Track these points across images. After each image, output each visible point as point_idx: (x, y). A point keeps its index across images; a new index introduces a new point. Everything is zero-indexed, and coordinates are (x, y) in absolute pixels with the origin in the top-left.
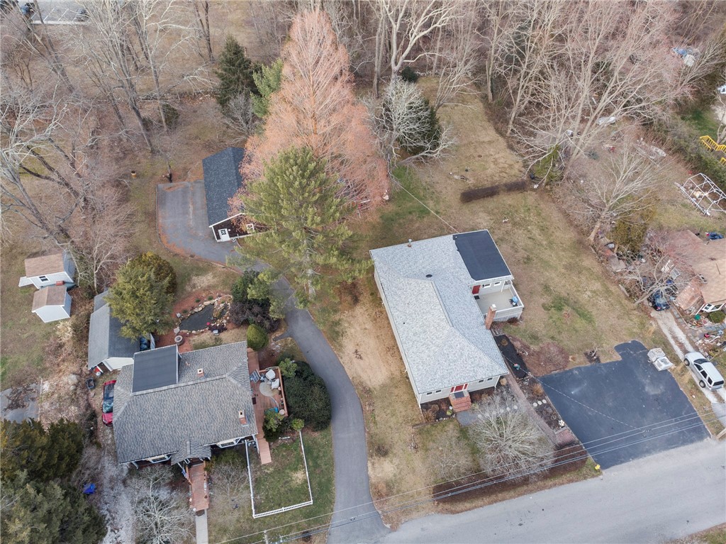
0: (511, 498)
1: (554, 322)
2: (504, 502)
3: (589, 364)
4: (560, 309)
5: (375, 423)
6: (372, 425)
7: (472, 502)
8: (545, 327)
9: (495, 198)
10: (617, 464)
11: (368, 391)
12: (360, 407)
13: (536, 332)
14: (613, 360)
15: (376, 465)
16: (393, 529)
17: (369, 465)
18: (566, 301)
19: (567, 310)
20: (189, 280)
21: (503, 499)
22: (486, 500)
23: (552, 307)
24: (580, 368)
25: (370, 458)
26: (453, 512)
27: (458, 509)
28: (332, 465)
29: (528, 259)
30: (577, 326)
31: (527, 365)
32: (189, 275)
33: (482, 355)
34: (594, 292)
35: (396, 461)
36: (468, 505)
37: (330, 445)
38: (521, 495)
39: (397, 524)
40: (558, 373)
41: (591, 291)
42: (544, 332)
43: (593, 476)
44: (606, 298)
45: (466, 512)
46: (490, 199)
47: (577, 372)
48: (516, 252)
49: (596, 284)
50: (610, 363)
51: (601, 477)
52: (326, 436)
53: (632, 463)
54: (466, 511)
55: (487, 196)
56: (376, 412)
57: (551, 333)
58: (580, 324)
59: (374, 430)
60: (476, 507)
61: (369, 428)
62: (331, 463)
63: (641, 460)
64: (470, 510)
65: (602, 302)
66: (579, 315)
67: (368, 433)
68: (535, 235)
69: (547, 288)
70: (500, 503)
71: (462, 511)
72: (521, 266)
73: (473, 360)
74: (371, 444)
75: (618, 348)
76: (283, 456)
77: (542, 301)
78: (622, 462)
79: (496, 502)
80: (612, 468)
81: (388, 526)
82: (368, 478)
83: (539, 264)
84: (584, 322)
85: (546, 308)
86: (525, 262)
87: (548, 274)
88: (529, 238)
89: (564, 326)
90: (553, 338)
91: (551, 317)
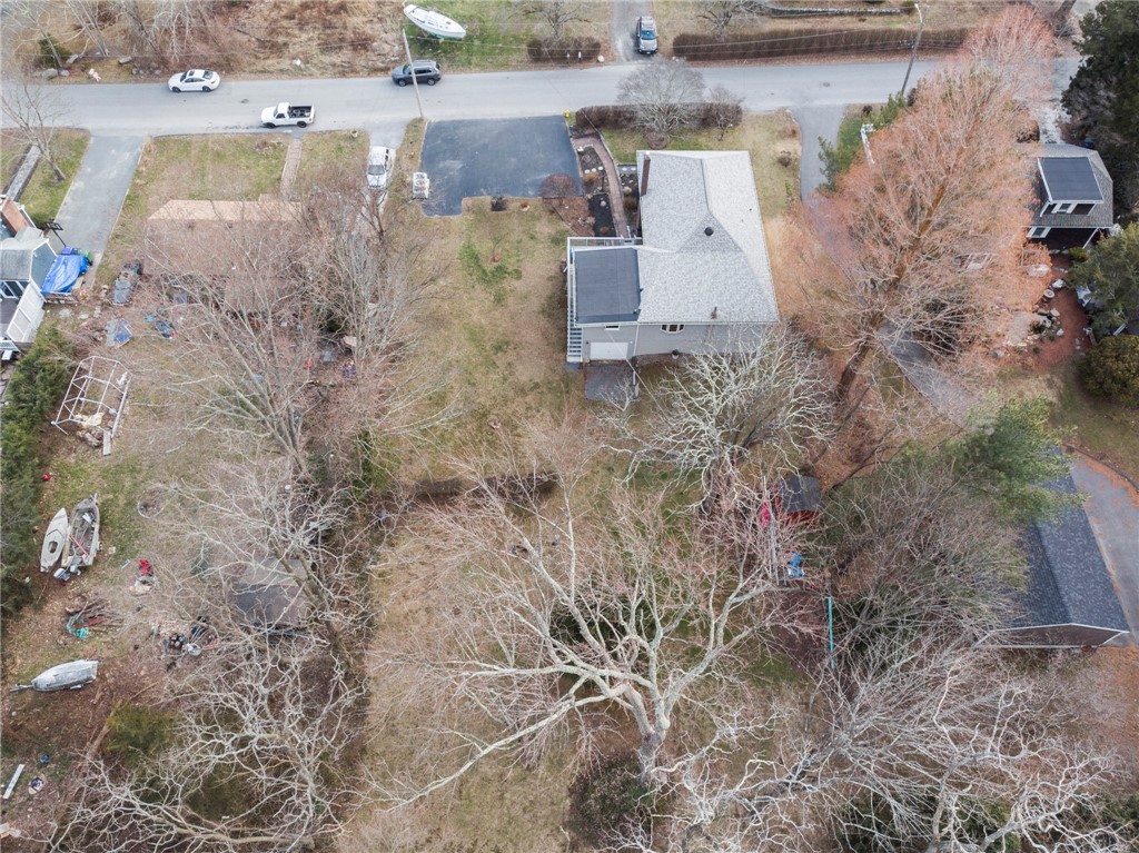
5: (787, 186)
6: (791, 184)
16: (784, 108)
19: (489, 267)
20: (1060, 397)
29: (498, 348)
32: (1065, 407)
35: (771, 153)
42: (540, 246)
48: (509, 364)
57: (531, 243)
59: (791, 181)
61: (795, 182)
69: (499, 300)
74: (795, 169)
77: (516, 283)
82: (801, 144)
83: (487, 337)
84: (477, 248)
85: (518, 274)
86: (507, 343)
87: (483, 321)
88: (474, 384)
89: (508, 248)
90: (532, 238)
91: (518, 261)
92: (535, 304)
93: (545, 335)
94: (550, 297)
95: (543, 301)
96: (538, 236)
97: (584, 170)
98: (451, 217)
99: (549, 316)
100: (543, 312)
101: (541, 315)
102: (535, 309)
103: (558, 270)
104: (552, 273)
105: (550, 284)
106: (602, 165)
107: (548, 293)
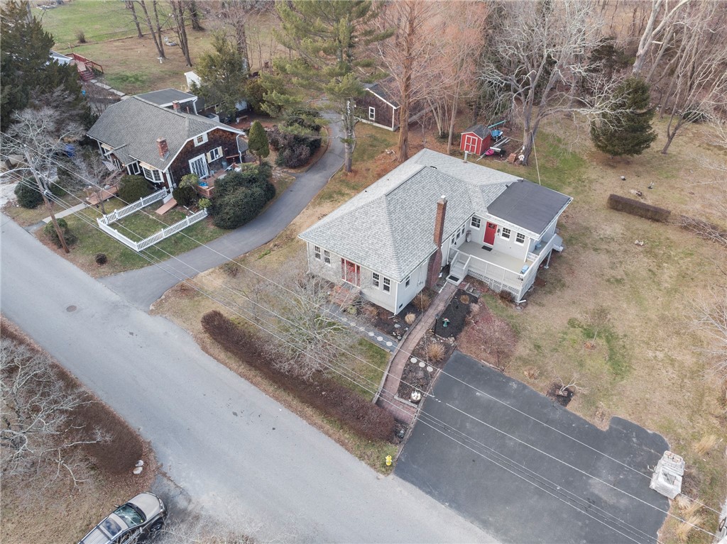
0: (265, 391)
1: (564, 339)
2: (253, 387)
3: (543, 394)
4: (589, 335)
5: (261, 257)
6: (257, 255)
7: (229, 358)
8: (545, 334)
9: (655, 225)
10: (420, 488)
11: (290, 238)
12: (266, 241)
13: (525, 329)
14: (588, 419)
15: (214, 275)
16: (151, 313)
17: (210, 270)
18: (610, 337)
19: (599, 343)
21: (256, 384)
22: (243, 368)
23: (582, 327)
24: (525, 387)
25: (217, 268)
26: (204, 349)
27: (211, 351)
28: (189, 250)
29: (619, 281)
30: (589, 362)
31: (463, 334)
33: (389, 242)
34: (672, 360)
36: (222, 356)
37: (209, 240)
38: (277, 399)
39: (159, 313)
40: (489, 368)
41: (667, 356)
42: (534, 336)
43: (373, 466)
44: (683, 377)
45: (212, 358)
46: (649, 222)
47: (515, 386)
48: (612, 268)
49: (688, 357)
50: (579, 419)
51: (381, 476)
52: (215, 233)
53: (443, 509)
54: (215, 358)
55: (649, 219)
56: (272, 253)
57: (540, 343)
58: (598, 364)
59: (252, 259)
60: (225, 364)
61: (252, 255)
62: (191, 247)
63: (461, 519)
64: (218, 360)
65: (668, 375)
66: (611, 359)
67: (245, 257)
68: (663, 273)
69: (601, 313)
70: (250, 384)
71: (211, 355)
72: (599, 280)
73: (375, 242)
75: (617, 421)
76: (173, 218)
77: (578, 316)
78: (430, 493)
79: (247, 379)
80: (408, 485)
81: (152, 307)
82: (195, 275)
83: (626, 293)
84: (607, 367)
85: (572, 323)
86: (608, 280)
87: (625, 306)
88: (650, 270)
89: (571, 350)
90: (538, 347)
91: (565, 333)
92: (568, 294)
93: (572, 272)
94: (550, 292)
95: (559, 293)
96: (530, 346)
97: (432, 375)
98: (628, 418)
99: (560, 280)
100: (564, 285)
101: (567, 284)
102: (570, 291)
103: (529, 307)
104: (537, 308)
105: (545, 302)
106: (409, 364)
107: (550, 297)
